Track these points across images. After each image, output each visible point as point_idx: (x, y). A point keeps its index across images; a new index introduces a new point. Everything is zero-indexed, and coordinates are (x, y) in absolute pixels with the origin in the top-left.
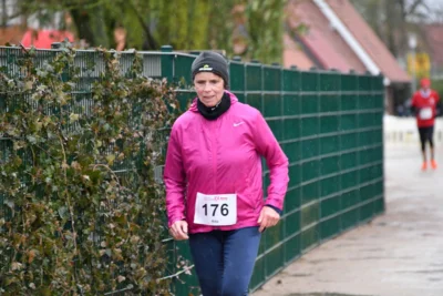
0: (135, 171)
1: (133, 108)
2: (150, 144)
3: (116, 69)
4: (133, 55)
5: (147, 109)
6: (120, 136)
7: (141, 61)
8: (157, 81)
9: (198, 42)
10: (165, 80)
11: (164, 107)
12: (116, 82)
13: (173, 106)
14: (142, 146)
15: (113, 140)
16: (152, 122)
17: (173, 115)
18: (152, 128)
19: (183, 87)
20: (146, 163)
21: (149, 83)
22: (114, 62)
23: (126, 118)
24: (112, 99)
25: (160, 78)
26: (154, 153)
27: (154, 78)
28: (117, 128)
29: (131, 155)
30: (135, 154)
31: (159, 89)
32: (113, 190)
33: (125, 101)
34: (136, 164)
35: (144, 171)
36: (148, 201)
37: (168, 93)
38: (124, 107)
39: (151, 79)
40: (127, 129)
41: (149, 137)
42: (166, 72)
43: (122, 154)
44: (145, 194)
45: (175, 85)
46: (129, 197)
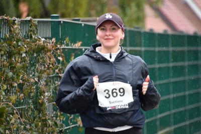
0: (32, 107)
1: (31, 61)
2: (43, 87)
3: (17, 32)
4: (30, 21)
5: (41, 60)
6: (21, 81)
7: (36, 26)
8: (48, 40)
9: (82, 11)
10: (54, 40)
11: (53, 59)
12: (17, 42)
13: (60, 58)
14: (37, 88)
15: (16, 85)
16: (45, 71)
17: (60, 65)
18: (44, 75)
19: (67, 45)
20: (40, 101)
21: (42, 42)
22: (16, 26)
23: (24, 68)
24: (14, 54)
25: (51, 39)
26: (46, 94)
27: (46, 38)
28: (18, 76)
29: (29, 95)
30: (32, 95)
31: (49, 46)
32: (15, 122)
33: (24, 55)
34: (33, 102)
35: (39, 107)
36: (42, 130)
37: (57, 49)
38: (23, 60)
39: (43, 39)
40: (25, 76)
41: (43, 82)
42: (55, 34)
43: (22, 95)
44: (40, 124)
45: (61, 44)
46: (28, 127)
